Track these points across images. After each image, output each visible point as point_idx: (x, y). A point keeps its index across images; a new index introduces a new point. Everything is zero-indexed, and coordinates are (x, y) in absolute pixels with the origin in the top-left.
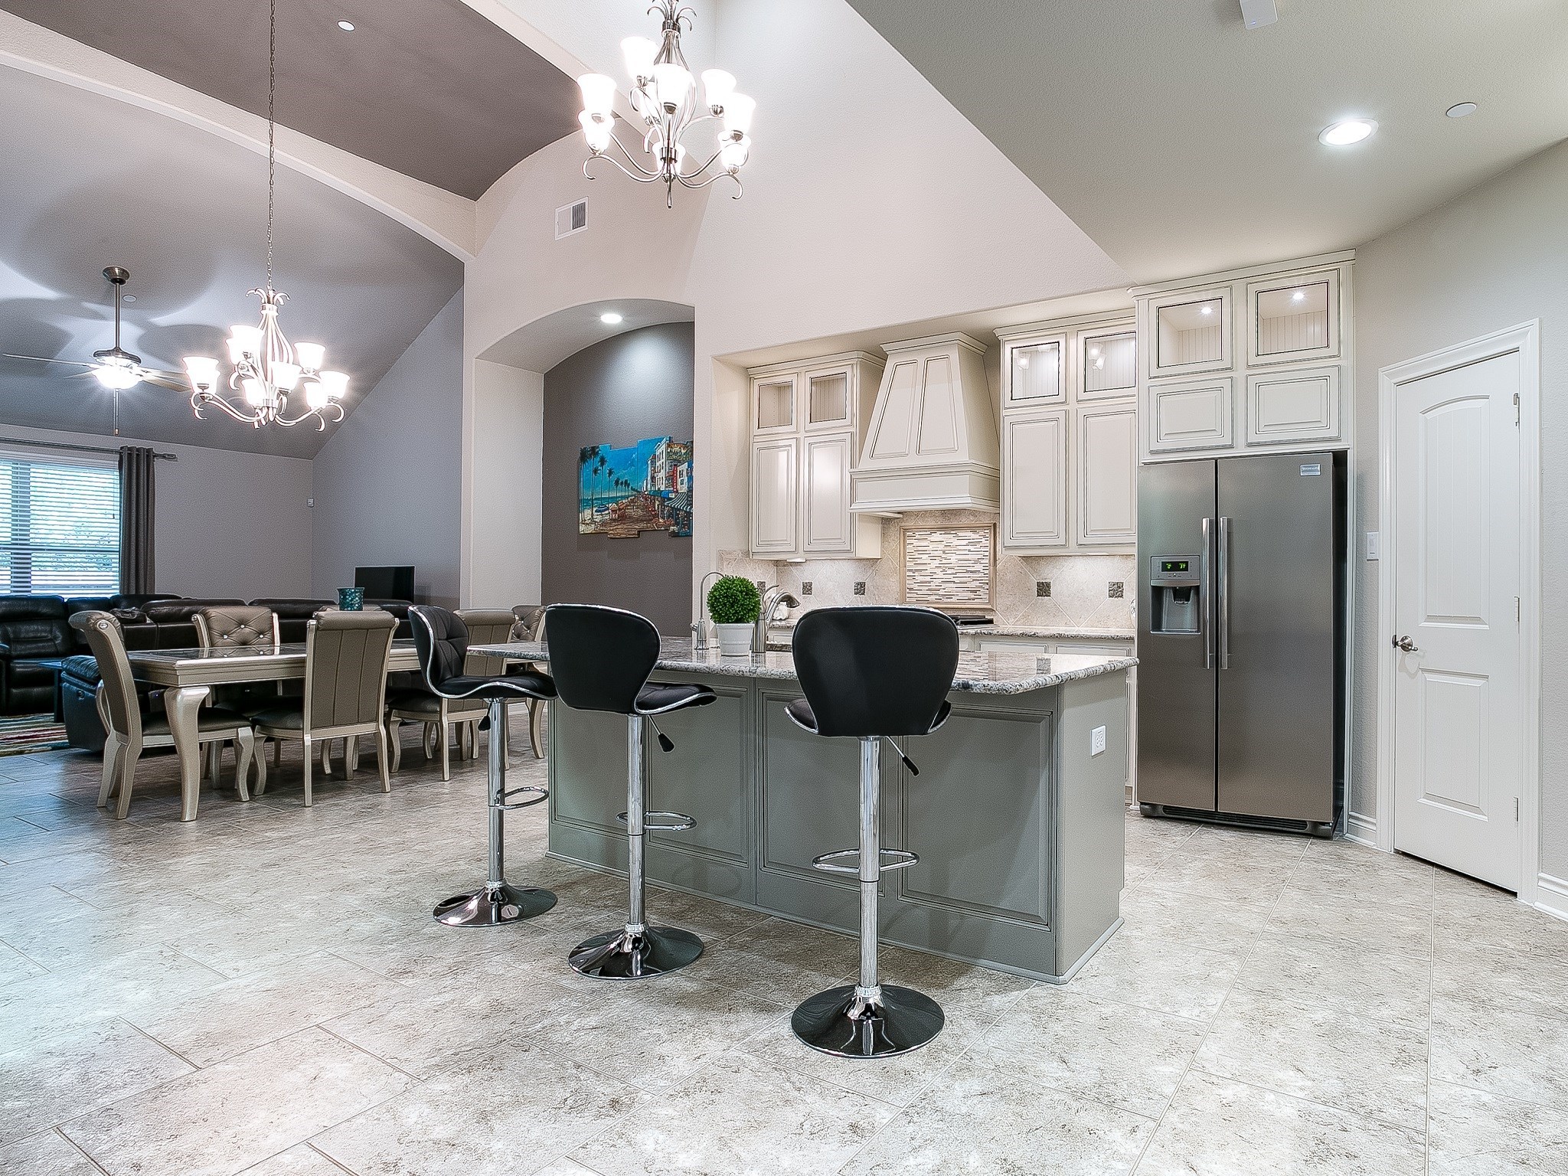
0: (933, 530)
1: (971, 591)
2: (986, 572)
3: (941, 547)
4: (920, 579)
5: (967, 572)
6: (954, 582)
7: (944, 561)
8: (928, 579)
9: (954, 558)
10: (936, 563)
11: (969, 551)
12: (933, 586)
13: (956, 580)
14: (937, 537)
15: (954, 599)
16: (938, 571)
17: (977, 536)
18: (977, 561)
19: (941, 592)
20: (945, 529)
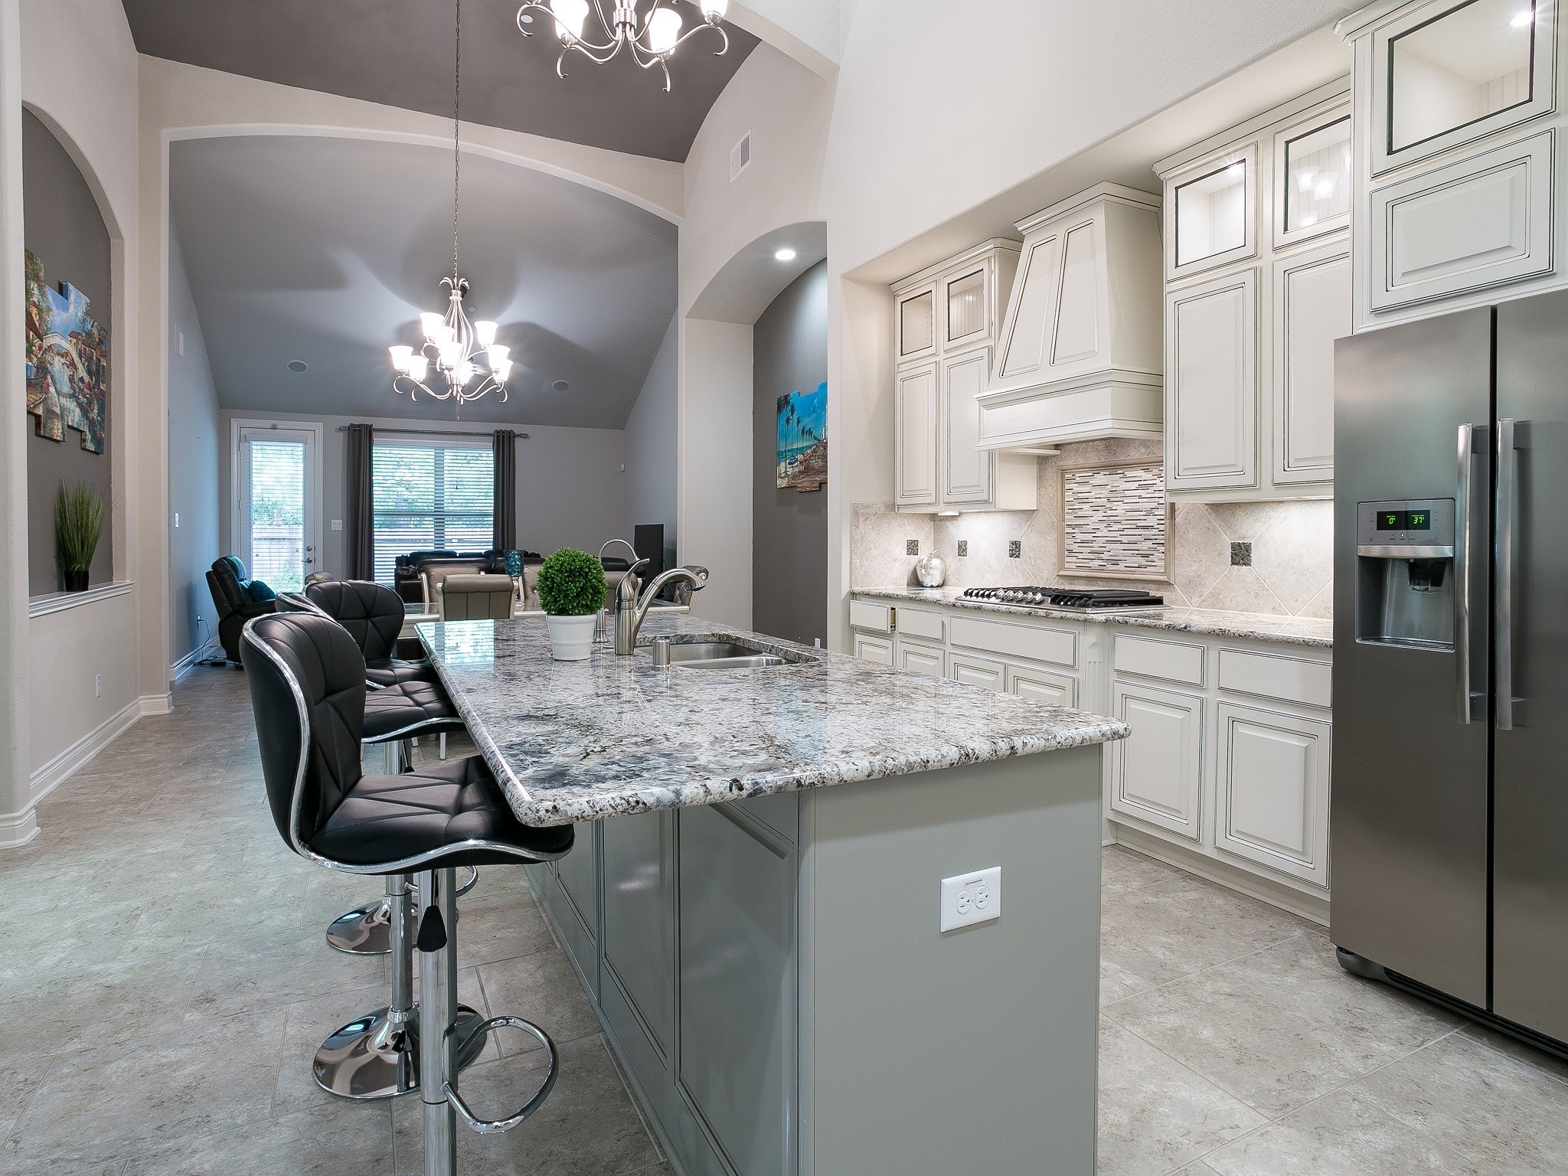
0: (1097, 469)
1: (1143, 556)
2: (1162, 527)
3: (1105, 492)
4: (1080, 537)
5: (1138, 527)
6: (1121, 542)
7: (1109, 513)
8: (1089, 537)
9: (1120, 509)
10: (1099, 515)
11: (1140, 497)
12: (1096, 547)
13: (1124, 539)
14: (1100, 478)
15: (1121, 566)
16: (1101, 526)
17: (1148, 476)
18: (1150, 512)
19: (1105, 556)
20: (1112, 468)
